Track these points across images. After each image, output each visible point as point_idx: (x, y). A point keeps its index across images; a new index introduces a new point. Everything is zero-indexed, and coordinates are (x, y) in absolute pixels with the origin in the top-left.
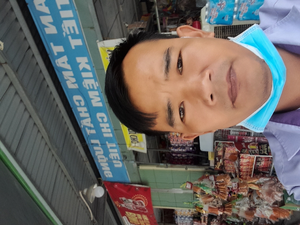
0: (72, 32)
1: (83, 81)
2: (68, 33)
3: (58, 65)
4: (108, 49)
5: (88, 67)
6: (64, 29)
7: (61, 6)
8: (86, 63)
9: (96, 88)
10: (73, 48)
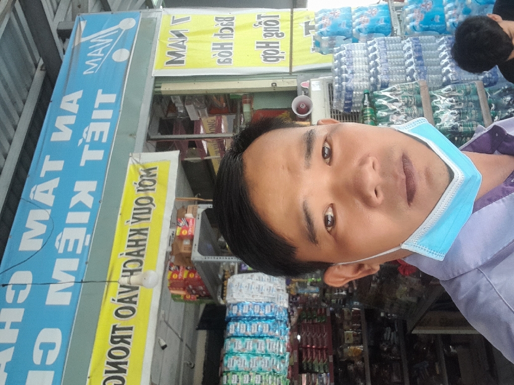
0: (96, 138)
1: (62, 230)
2: (88, 140)
3: (31, 196)
4: (143, 167)
5: (89, 202)
6: (84, 135)
7: (100, 104)
8: (90, 193)
9: (79, 251)
10: (82, 164)
